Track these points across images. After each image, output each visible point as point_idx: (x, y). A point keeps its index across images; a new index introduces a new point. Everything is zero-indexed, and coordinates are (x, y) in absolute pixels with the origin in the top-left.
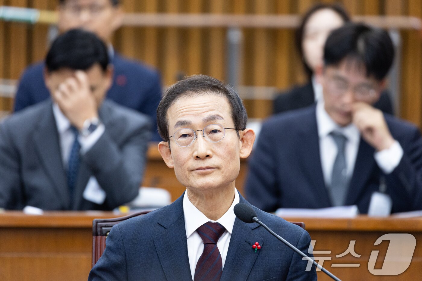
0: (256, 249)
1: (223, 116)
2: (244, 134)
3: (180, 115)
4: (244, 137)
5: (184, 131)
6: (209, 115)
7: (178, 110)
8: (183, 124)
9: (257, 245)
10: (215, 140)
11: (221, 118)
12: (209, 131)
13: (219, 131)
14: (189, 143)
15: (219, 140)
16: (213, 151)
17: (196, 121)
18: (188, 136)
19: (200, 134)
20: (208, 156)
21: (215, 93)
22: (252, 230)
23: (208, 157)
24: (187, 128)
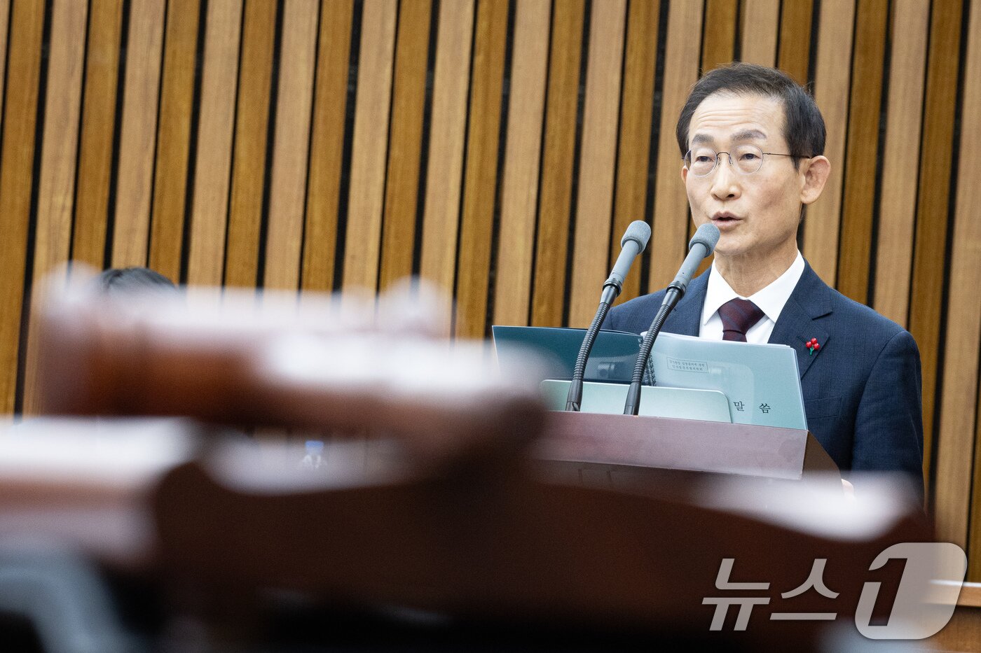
0: (812, 350)
1: (767, 134)
2: (812, 165)
3: (701, 124)
4: (812, 169)
5: (703, 151)
6: (743, 130)
7: (700, 117)
8: (703, 139)
9: (813, 343)
10: (747, 170)
11: (762, 136)
12: (740, 155)
13: (756, 157)
14: (708, 171)
15: (754, 170)
16: (741, 189)
17: (722, 137)
18: (709, 160)
19: (724, 158)
20: (731, 196)
21: (756, 94)
22: (813, 319)
23: (732, 198)
24: (707, 146)
